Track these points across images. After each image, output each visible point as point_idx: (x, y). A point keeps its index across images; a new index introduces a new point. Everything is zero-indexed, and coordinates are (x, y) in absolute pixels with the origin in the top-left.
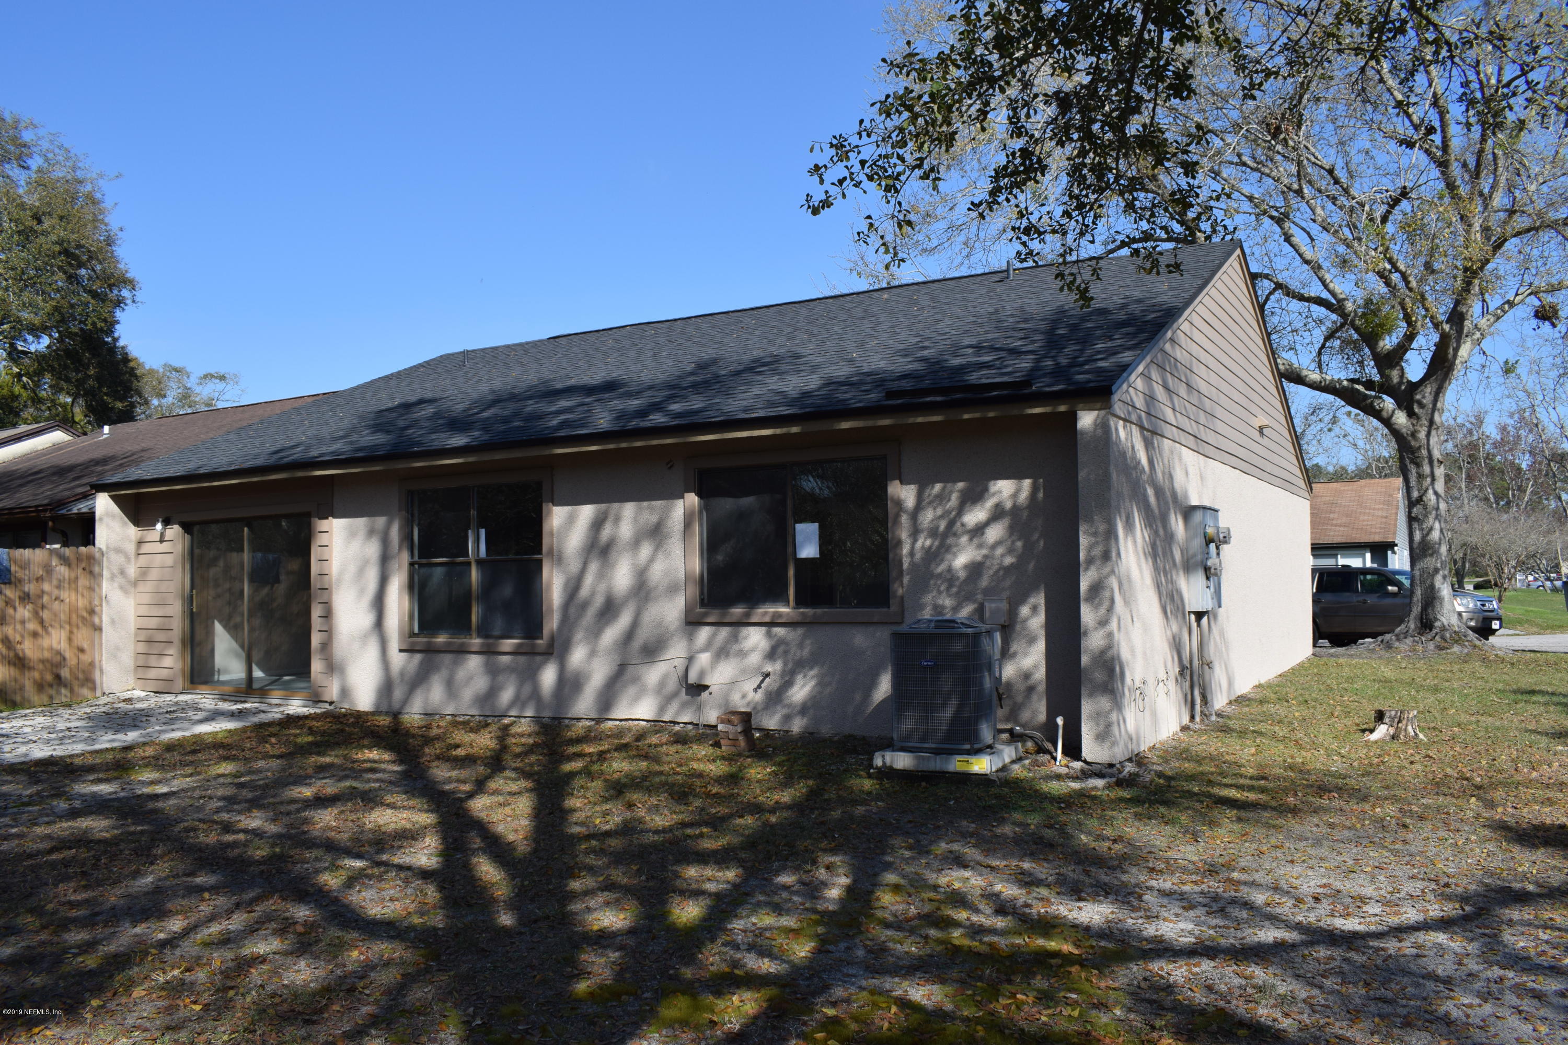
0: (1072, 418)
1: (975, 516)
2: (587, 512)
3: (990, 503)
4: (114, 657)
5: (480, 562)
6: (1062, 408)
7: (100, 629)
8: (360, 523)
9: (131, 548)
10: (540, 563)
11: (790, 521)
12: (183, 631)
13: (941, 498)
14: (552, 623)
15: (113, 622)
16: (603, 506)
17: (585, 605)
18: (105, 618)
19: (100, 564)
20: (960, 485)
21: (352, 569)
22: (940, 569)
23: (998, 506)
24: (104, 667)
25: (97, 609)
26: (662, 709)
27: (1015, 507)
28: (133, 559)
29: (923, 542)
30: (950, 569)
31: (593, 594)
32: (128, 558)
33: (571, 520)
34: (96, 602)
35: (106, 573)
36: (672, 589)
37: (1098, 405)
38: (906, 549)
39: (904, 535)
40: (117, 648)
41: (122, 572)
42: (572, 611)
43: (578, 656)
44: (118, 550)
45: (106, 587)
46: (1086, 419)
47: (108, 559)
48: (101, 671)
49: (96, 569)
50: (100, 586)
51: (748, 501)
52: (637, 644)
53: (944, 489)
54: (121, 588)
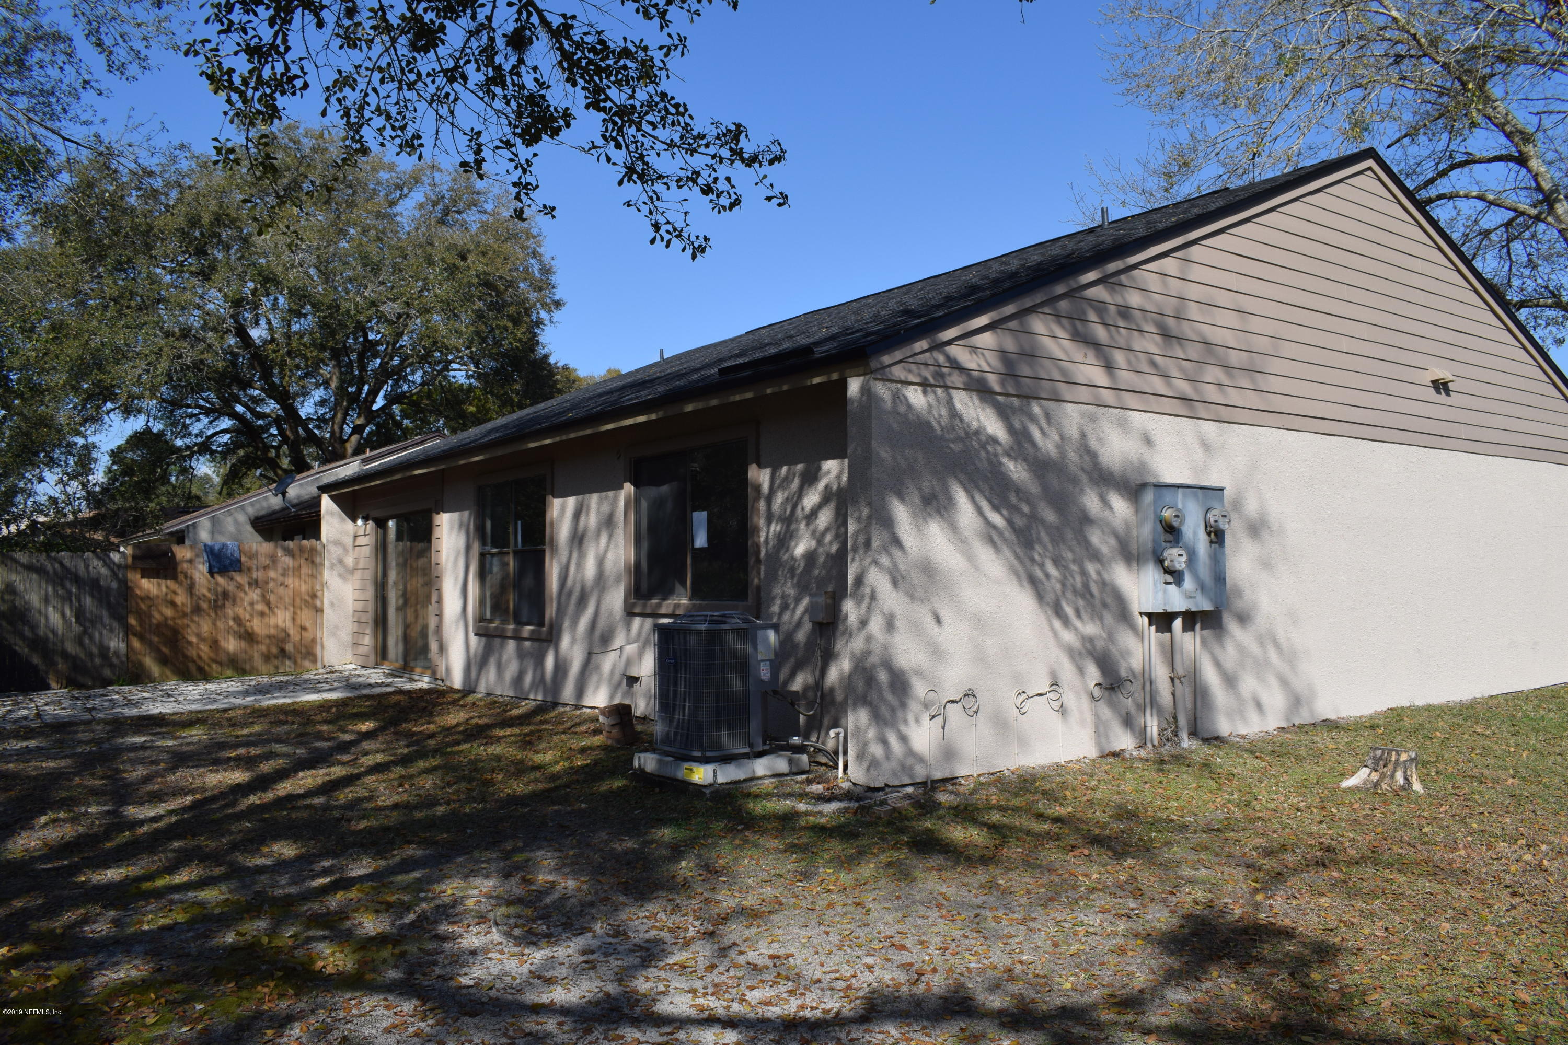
0: (842, 385)
1: (811, 499)
2: (571, 501)
3: (821, 485)
4: (334, 634)
5: (516, 553)
6: (835, 376)
7: (322, 611)
8: (456, 515)
9: (348, 541)
10: (543, 552)
11: (689, 510)
12: (376, 611)
13: (787, 480)
14: (551, 611)
15: (332, 604)
16: (580, 497)
17: (570, 594)
18: (326, 601)
19: (322, 555)
20: (800, 466)
21: (452, 559)
22: (786, 557)
23: (827, 487)
24: (325, 643)
25: (319, 594)
26: (612, 697)
27: (840, 489)
28: (351, 551)
29: (775, 528)
30: (793, 558)
31: (574, 585)
32: (346, 550)
33: (563, 509)
34: (318, 587)
35: (326, 563)
36: (618, 580)
37: (861, 370)
38: (763, 535)
39: (762, 522)
40: (336, 627)
41: (341, 562)
42: (564, 598)
43: (565, 642)
44: (337, 543)
45: (329, 575)
46: (854, 386)
47: (329, 553)
48: (322, 647)
49: (318, 560)
50: (322, 574)
51: (665, 489)
52: (597, 633)
53: (789, 470)
54: (340, 575)
